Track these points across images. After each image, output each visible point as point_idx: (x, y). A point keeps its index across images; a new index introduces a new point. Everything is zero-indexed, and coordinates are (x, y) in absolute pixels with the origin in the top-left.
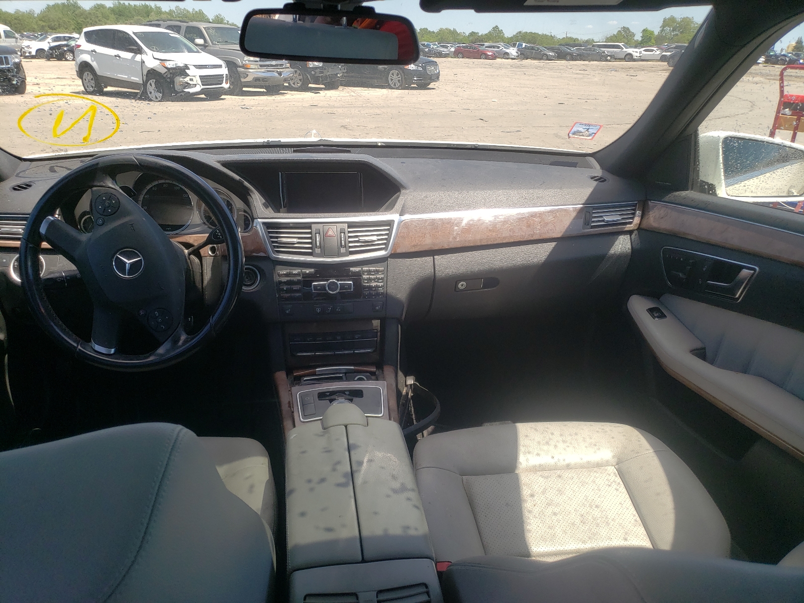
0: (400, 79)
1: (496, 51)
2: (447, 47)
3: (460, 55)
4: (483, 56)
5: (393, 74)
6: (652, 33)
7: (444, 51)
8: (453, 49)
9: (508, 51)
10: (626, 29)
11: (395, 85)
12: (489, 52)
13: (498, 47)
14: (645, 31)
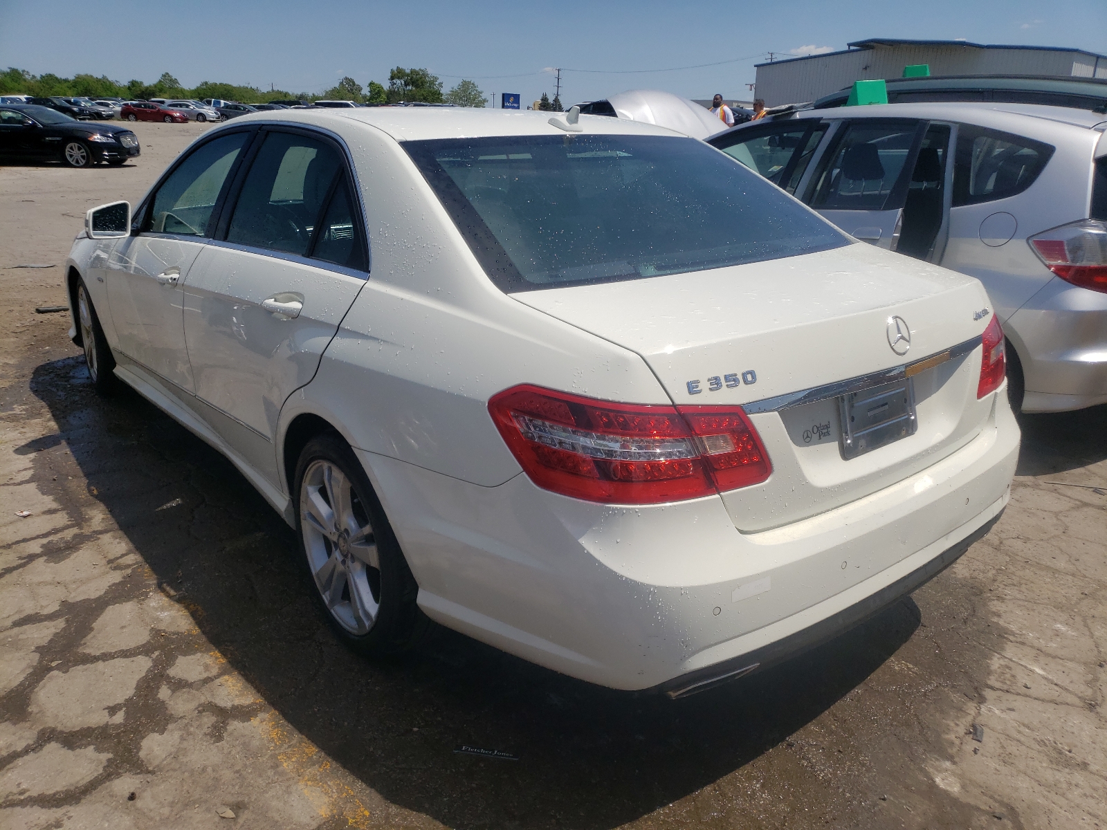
0: (85, 154)
1: (186, 112)
2: (107, 105)
3: (132, 117)
4: (168, 119)
5: (71, 148)
6: (380, 87)
7: (104, 111)
8: (118, 109)
9: (201, 111)
10: (350, 82)
11: (77, 162)
12: (176, 113)
13: (187, 106)
14: (371, 84)
